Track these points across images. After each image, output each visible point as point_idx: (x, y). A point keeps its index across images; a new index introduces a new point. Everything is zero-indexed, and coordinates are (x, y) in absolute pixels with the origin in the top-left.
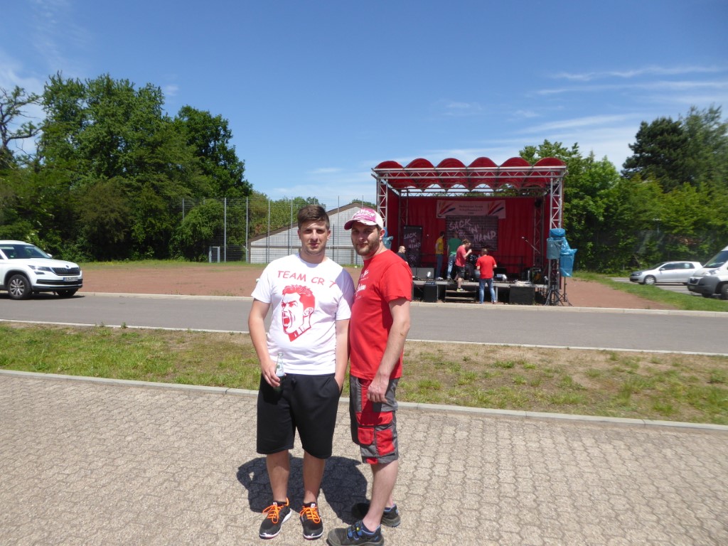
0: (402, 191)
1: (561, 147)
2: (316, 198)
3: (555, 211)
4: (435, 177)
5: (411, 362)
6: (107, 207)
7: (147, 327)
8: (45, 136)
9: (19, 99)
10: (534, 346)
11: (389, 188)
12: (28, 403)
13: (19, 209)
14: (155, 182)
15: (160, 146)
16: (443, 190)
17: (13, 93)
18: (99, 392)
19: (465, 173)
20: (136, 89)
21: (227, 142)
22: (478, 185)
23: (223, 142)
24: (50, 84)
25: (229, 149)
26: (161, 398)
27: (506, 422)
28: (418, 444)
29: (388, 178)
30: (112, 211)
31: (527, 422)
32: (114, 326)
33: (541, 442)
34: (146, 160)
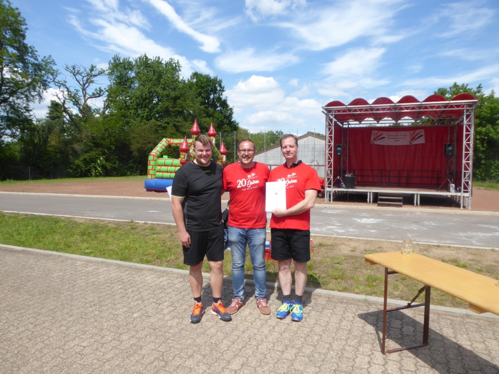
0: (344, 123)
1: (467, 88)
2: (282, 131)
3: (467, 135)
4: (370, 112)
5: (357, 257)
6: (146, 140)
7: (162, 223)
8: (109, 96)
9: (93, 73)
10: (462, 246)
11: (335, 122)
12: (73, 280)
13: (93, 143)
14: (176, 123)
15: (179, 99)
16: (376, 122)
17: (89, 69)
18: (122, 273)
19: (393, 108)
20: (163, 62)
21: (222, 95)
22: (403, 117)
23: (219, 94)
24: (112, 61)
25: (223, 99)
26: (164, 280)
27: (448, 319)
28: (369, 337)
29: (334, 113)
30: (149, 143)
31: (468, 320)
32: (140, 222)
33: (486, 343)
34: (170, 109)
